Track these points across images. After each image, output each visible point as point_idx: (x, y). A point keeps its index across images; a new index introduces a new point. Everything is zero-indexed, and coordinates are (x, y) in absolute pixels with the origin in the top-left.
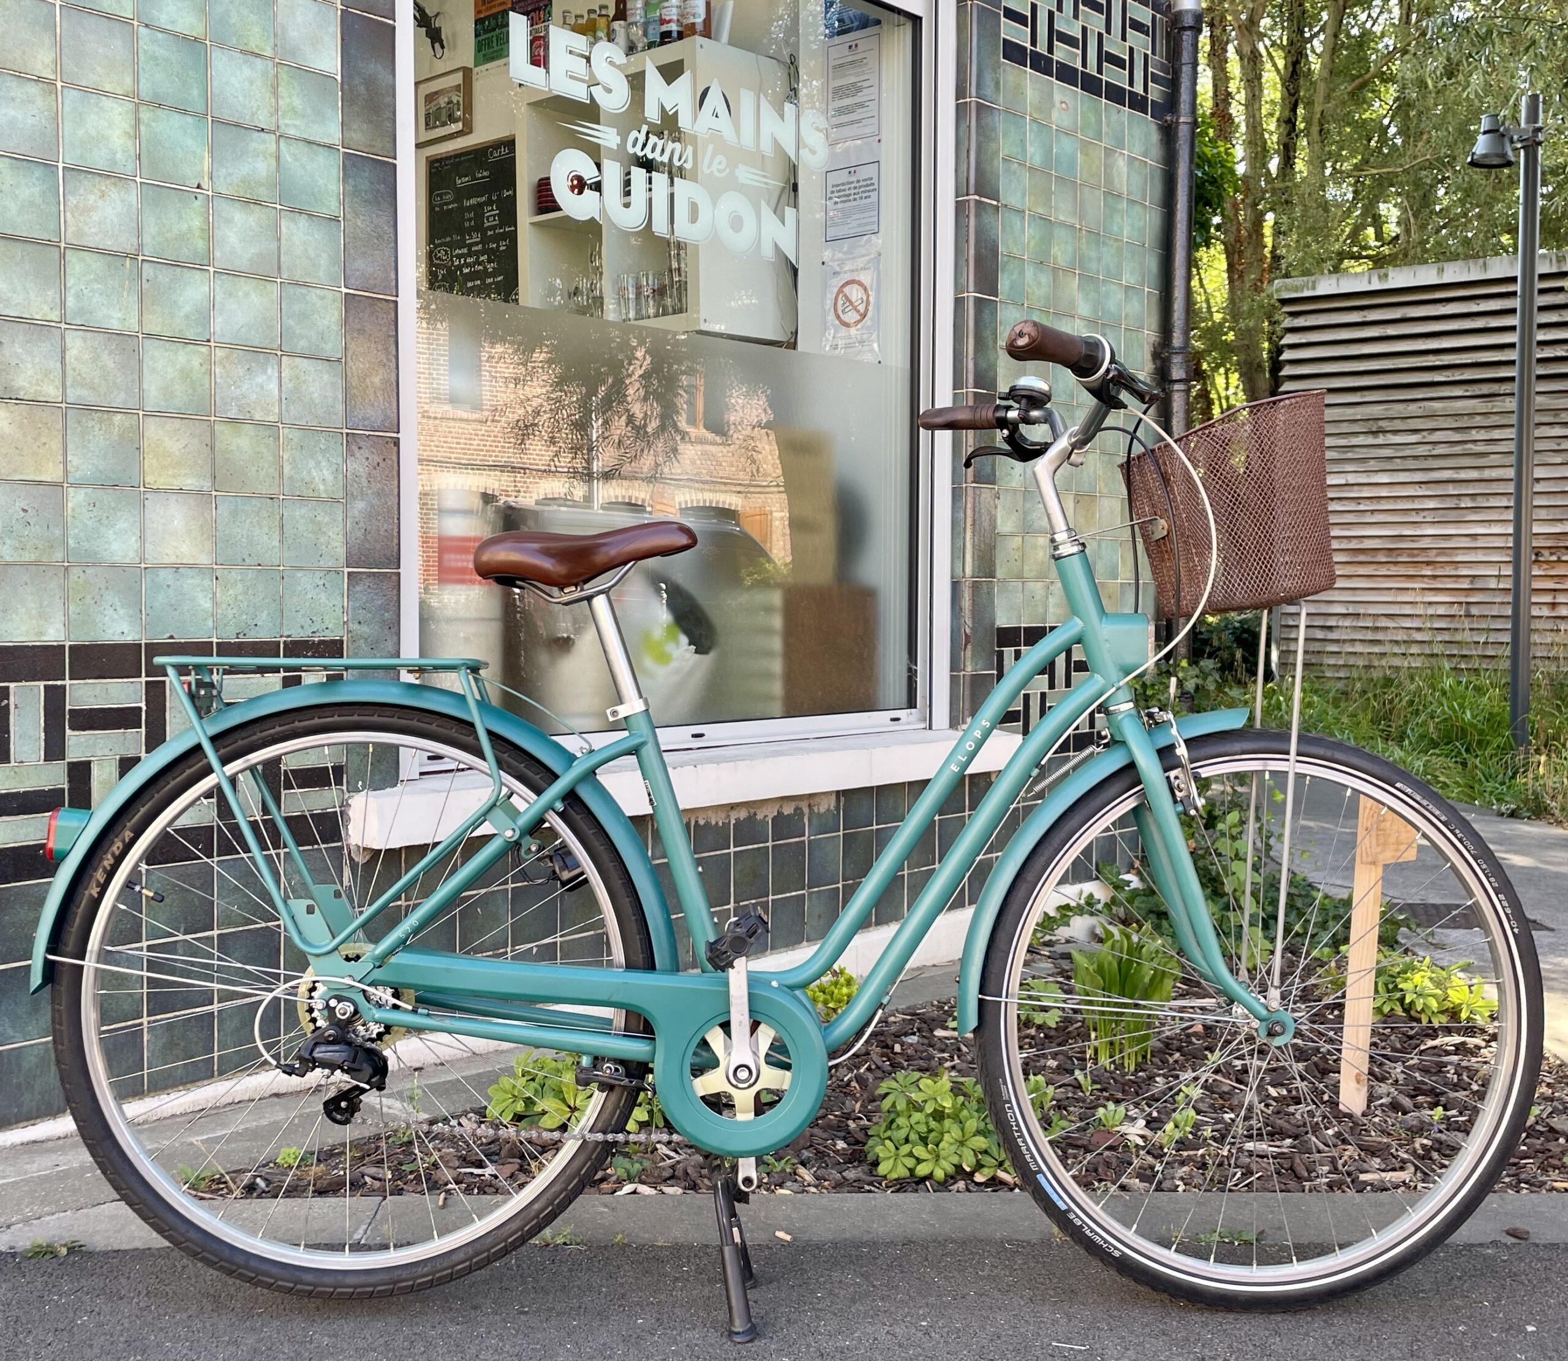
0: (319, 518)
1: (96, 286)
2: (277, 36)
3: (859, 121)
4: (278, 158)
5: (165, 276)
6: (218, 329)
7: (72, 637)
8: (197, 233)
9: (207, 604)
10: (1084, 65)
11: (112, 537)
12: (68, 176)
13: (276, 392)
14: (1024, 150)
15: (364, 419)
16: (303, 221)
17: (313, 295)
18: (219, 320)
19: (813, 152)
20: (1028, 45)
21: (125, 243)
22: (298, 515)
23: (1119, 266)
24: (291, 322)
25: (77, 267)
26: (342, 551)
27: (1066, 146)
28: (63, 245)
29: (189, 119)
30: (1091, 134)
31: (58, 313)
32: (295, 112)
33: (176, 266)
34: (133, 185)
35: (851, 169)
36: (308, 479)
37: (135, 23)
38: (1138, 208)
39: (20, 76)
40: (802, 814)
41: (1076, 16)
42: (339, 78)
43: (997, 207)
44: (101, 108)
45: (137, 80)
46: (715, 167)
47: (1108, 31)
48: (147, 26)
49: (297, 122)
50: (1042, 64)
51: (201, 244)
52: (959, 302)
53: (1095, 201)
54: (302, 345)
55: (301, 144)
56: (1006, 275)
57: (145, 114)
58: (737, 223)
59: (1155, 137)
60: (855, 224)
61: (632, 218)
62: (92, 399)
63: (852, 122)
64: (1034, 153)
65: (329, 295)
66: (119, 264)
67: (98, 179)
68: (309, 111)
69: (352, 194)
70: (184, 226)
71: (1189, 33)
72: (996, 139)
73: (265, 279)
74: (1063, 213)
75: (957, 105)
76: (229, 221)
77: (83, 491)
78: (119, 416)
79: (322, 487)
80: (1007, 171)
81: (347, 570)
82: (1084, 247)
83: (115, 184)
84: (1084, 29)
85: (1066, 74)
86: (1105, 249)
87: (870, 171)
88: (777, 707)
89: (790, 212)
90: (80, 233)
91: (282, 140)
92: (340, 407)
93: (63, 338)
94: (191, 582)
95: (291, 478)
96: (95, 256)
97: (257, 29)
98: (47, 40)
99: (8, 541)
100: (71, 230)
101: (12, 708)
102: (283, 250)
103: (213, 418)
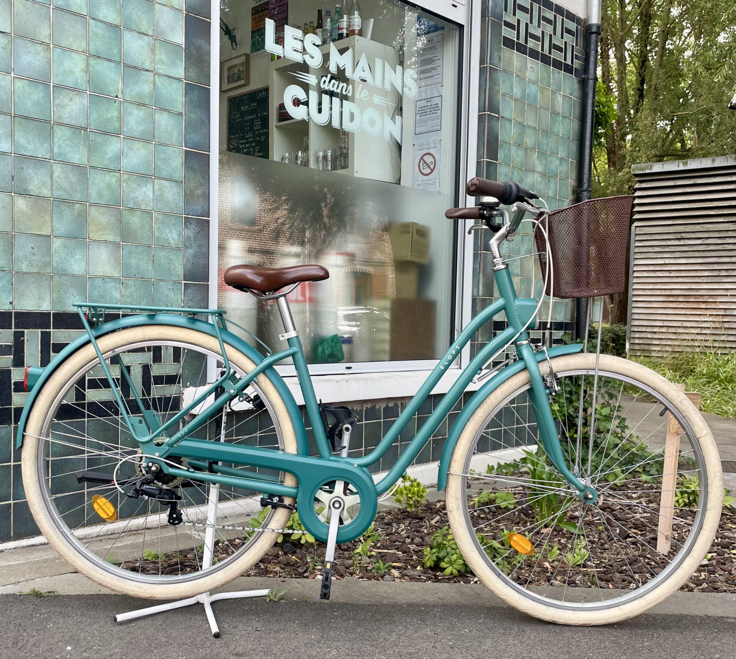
0: (171, 257)
1: (68, 142)
2: (155, 26)
3: (432, 76)
4: (154, 84)
5: (100, 139)
6: (125, 166)
7: (54, 309)
8: (115, 119)
9: (117, 295)
10: (543, 50)
11: (73, 262)
12: (55, 89)
13: (152, 196)
14: (512, 90)
15: (193, 210)
16: (165, 115)
17: (170, 150)
18: (125, 161)
19: (410, 90)
20: (515, 39)
21: (82, 122)
22: (162, 255)
23: (557, 148)
24: (159, 163)
25: (59, 133)
26: (181, 273)
27: (532, 89)
28: (52, 122)
29: (112, 64)
30: (545, 83)
31: (49, 155)
32: (163, 62)
33: (105, 133)
34: (86, 95)
35: (428, 100)
36: (166, 238)
37: (88, 18)
38: (567, 120)
39: (33, 41)
40: (398, 407)
41: (539, 26)
42: (184, 46)
43: (498, 118)
44: (71, 58)
45: (88, 45)
46: (363, 95)
47: (555, 34)
48: (93, 19)
49: (164, 67)
50: (522, 49)
51: (117, 124)
52: (479, 163)
53: (546, 117)
54: (164, 174)
55: (165, 77)
56: (502, 151)
57: (92, 61)
58: (372, 123)
59: (576, 86)
60: (429, 126)
61: (322, 119)
62: (65, 197)
63: (429, 77)
64: (517, 92)
65: (177, 150)
66: (78, 132)
67: (69, 91)
68: (169, 62)
69: (189, 103)
70: (110, 115)
71: (594, 35)
72: (498, 85)
73: (147, 141)
74: (530, 122)
75: (480, 68)
76: (131, 114)
77: (60, 240)
78: (78, 205)
79: (172, 242)
80: (504, 100)
81: (183, 282)
82: (540, 139)
83: (77, 94)
84: (543, 32)
85: (534, 54)
86: (551, 140)
87: (437, 100)
88: (387, 356)
89: (398, 118)
90: (60, 117)
91: (156, 77)
92: (182, 205)
93: (51, 167)
94: (110, 285)
95: (158, 237)
96: (67, 128)
97: (145, 22)
98: (46, 24)
99: (25, 262)
100: (56, 115)
101: (26, 341)
102: (156, 128)
103: (121, 208)
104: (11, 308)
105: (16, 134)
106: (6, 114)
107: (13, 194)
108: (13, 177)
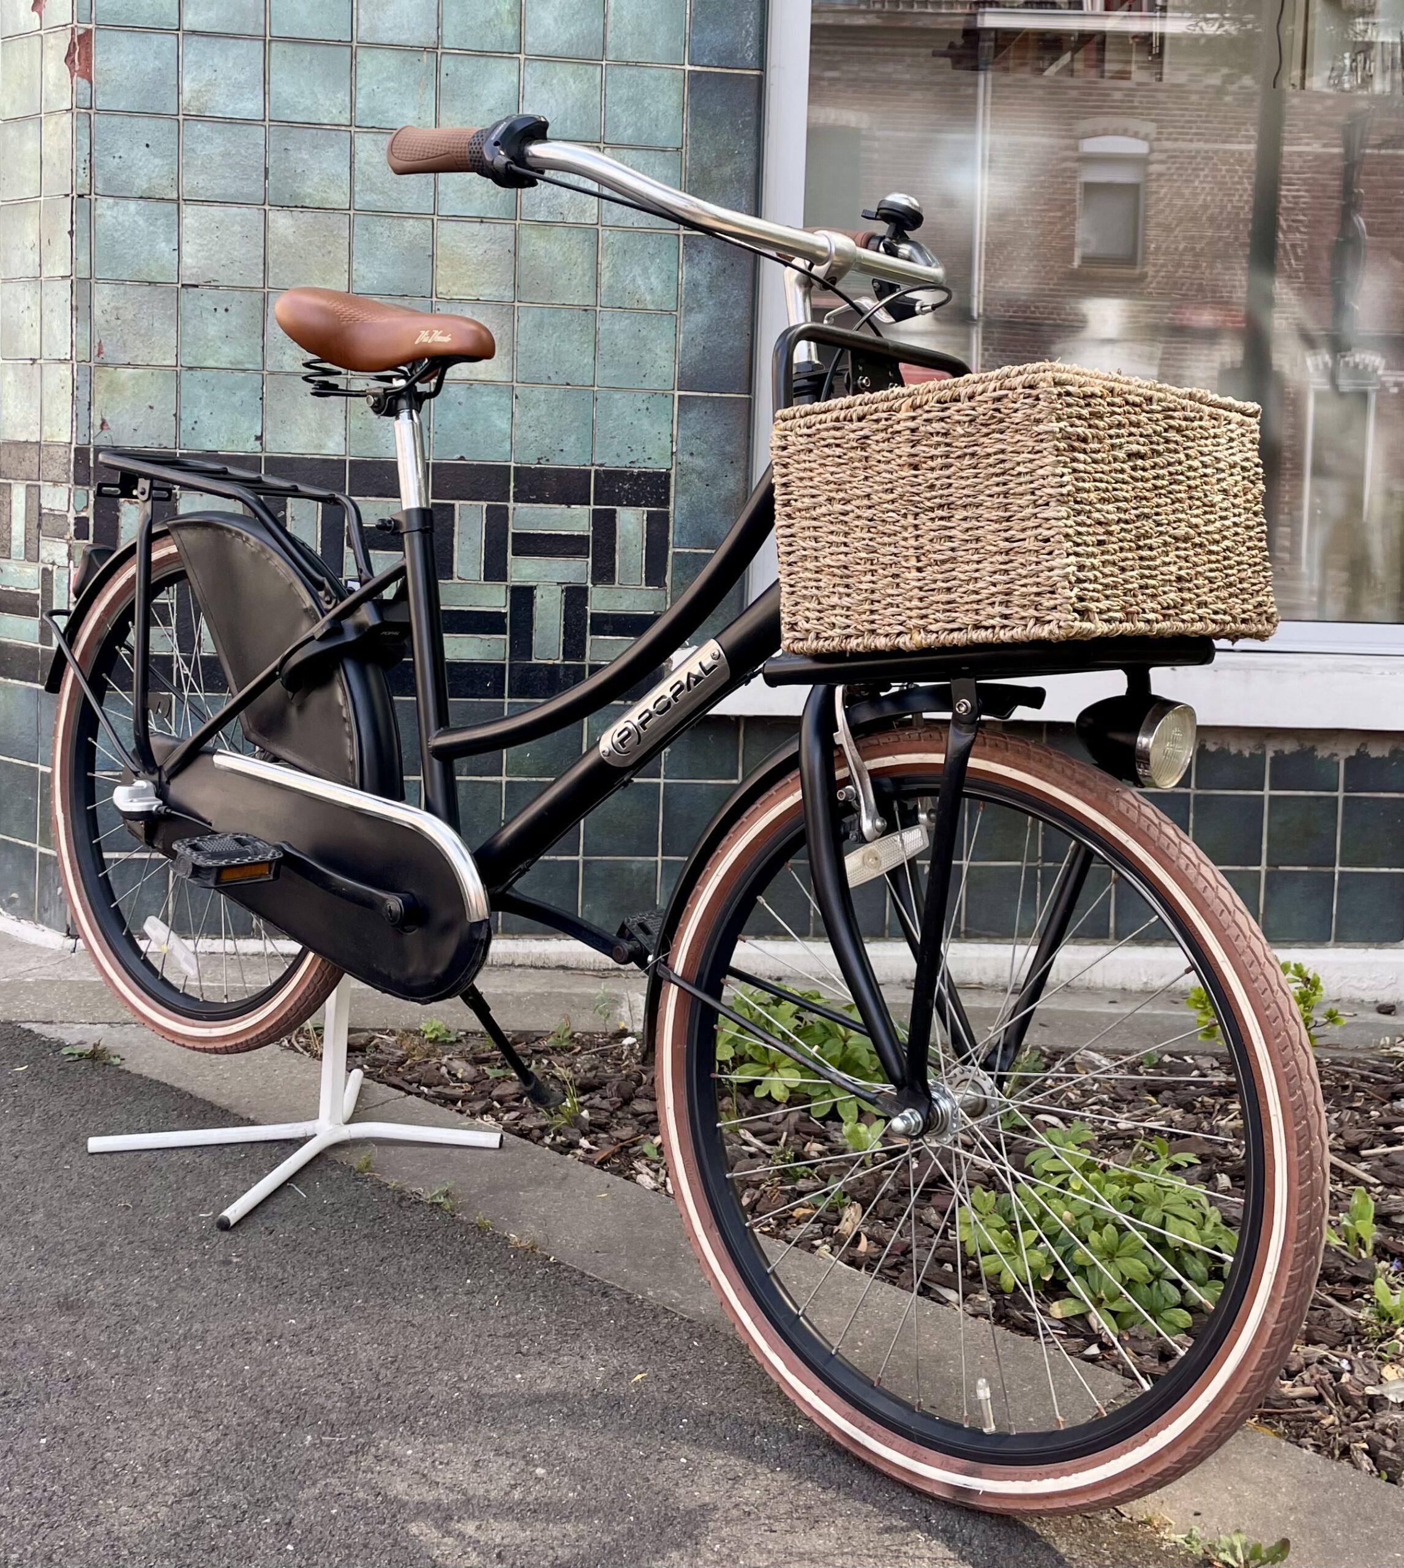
0: (644, 333)
1: (390, 84)
5: (467, 68)
7: (353, 452)
8: (505, 16)
9: (504, 426)
17: (647, 76)
21: (423, 35)
22: (619, 328)
25: (369, 66)
26: (672, 372)
28: (355, 44)
31: (347, 115)
33: (482, 54)
36: (631, 287)
51: (510, 31)
54: (627, 134)
62: (381, 205)
65: (667, 74)
66: (415, 60)
73: (587, 61)
78: (411, 221)
79: (648, 297)
81: (677, 393)
90: (373, 30)
93: (352, 142)
94: (487, 400)
95: (610, 287)
96: (388, 53)
99: (289, 352)
100: (362, 28)
101: (289, 519)
102: (610, 27)
103: (518, 222)
104: (259, 449)
105: (274, 78)
106: (251, 37)
107: (267, 207)
108: (266, 170)
